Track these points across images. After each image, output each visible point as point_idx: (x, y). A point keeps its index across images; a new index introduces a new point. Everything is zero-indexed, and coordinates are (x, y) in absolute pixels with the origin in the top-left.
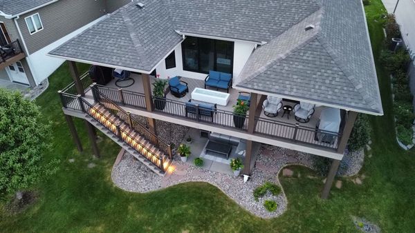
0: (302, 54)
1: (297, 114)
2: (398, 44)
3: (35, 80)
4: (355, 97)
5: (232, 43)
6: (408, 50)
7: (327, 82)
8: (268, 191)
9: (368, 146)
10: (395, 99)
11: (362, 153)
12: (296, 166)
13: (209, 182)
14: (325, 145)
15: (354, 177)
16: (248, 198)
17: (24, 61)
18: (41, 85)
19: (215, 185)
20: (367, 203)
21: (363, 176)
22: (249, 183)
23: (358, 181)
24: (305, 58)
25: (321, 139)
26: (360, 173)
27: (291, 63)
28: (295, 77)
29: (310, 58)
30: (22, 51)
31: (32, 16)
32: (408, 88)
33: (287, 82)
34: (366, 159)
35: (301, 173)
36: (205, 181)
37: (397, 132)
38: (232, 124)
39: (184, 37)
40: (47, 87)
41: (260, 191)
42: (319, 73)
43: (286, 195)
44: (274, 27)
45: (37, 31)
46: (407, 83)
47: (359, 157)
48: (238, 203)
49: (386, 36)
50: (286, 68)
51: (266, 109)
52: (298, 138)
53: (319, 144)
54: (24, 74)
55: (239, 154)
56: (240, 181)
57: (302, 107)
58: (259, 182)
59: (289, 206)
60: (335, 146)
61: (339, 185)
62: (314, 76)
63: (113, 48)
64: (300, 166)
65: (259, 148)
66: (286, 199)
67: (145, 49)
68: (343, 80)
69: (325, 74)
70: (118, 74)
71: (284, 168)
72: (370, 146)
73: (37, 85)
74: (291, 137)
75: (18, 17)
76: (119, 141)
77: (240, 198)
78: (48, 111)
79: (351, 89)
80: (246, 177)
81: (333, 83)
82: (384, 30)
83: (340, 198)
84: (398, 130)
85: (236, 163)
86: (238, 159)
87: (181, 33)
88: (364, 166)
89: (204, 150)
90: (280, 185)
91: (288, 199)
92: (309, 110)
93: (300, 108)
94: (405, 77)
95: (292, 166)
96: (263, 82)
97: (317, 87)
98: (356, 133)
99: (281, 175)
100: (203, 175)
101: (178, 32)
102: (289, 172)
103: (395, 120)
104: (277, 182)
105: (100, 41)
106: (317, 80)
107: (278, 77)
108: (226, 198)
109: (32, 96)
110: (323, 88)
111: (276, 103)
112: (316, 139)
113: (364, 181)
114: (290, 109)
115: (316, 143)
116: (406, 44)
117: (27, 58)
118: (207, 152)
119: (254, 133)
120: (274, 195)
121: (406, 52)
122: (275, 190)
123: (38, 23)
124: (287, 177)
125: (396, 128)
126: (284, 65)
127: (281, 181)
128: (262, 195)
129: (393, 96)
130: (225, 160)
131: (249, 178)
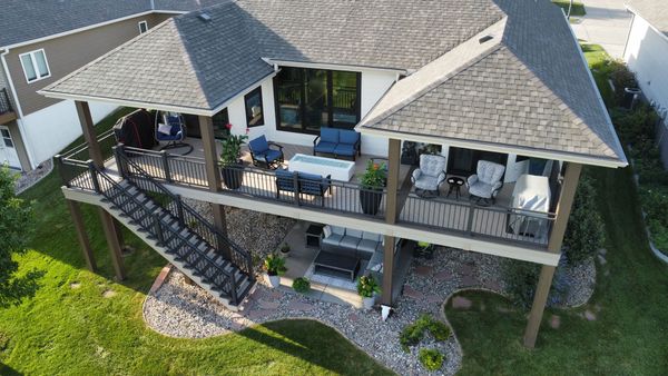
0: (475, 73)
1: (473, 191)
2: (635, 96)
3: (31, 160)
4: (575, 138)
5: (359, 75)
6: (653, 106)
7: (522, 114)
8: (426, 334)
9: (600, 257)
10: (640, 182)
11: (592, 270)
12: (476, 292)
13: (319, 320)
14: (526, 239)
15: (581, 309)
16: (390, 347)
17: (13, 124)
18: (40, 167)
19: (330, 325)
20: (609, 354)
21: (598, 308)
22: (391, 321)
23: (590, 316)
24: (480, 79)
25: (516, 231)
26: (592, 301)
27: (457, 87)
28: (466, 109)
29: (489, 80)
30: (11, 109)
31: (32, 53)
32: (660, 164)
33: (452, 118)
34: (598, 278)
35: (486, 302)
36: (310, 318)
37: (649, 234)
38: (357, 206)
39: (276, 68)
40: (50, 170)
41: (411, 333)
42: (507, 102)
43: (461, 341)
44: (428, 48)
45: (39, 78)
46: (658, 156)
47: (587, 274)
48: (371, 355)
49: (613, 88)
50: (449, 96)
51: (417, 184)
52: (476, 228)
53: (515, 238)
54: (12, 151)
55: (373, 269)
56: (375, 318)
57: (481, 179)
58: (410, 320)
59: (466, 359)
60: (543, 242)
61: (555, 322)
62: (498, 107)
63: (152, 77)
64: (483, 292)
65: (409, 262)
66: (459, 349)
67: (207, 79)
68: (551, 111)
69: (519, 103)
70: (165, 135)
71: (455, 295)
72: (605, 256)
73: (34, 168)
74: (463, 226)
75: (7, 51)
76: (157, 245)
77: (376, 348)
78: (47, 208)
79: (566, 125)
80: (386, 310)
81: (533, 115)
82: (610, 82)
83: (558, 344)
84: (651, 230)
85: (367, 283)
86: (370, 277)
87: (271, 63)
88: (597, 290)
89: (312, 266)
90: (448, 324)
91: (463, 348)
92: (492, 182)
93: (478, 181)
94: (652, 147)
95: (467, 291)
96: (408, 119)
97: (504, 124)
98: (579, 231)
99: (448, 307)
100: (308, 308)
101: (266, 60)
102: (464, 302)
103: (645, 214)
104: (443, 318)
105: (131, 67)
106: (504, 113)
107: (435, 111)
108: (350, 348)
109: (23, 185)
110: (515, 125)
111: (436, 173)
112: (510, 230)
113: (600, 315)
114: (459, 182)
115: (510, 236)
116: (649, 98)
117: (19, 121)
118: (318, 270)
119: (398, 222)
120: (437, 341)
121: (650, 108)
122: (439, 333)
123: (42, 66)
124: (461, 309)
125: (647, 228)
126: (446, 91)
127: (448, 317)
128: (415, 342)
129: (637, 177)
130: (350, 283)
131: (391, 312)
